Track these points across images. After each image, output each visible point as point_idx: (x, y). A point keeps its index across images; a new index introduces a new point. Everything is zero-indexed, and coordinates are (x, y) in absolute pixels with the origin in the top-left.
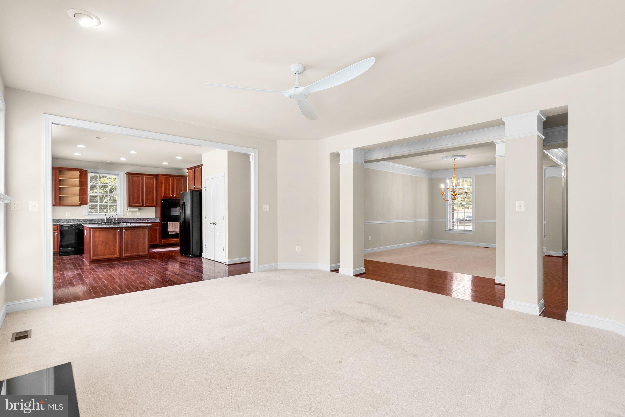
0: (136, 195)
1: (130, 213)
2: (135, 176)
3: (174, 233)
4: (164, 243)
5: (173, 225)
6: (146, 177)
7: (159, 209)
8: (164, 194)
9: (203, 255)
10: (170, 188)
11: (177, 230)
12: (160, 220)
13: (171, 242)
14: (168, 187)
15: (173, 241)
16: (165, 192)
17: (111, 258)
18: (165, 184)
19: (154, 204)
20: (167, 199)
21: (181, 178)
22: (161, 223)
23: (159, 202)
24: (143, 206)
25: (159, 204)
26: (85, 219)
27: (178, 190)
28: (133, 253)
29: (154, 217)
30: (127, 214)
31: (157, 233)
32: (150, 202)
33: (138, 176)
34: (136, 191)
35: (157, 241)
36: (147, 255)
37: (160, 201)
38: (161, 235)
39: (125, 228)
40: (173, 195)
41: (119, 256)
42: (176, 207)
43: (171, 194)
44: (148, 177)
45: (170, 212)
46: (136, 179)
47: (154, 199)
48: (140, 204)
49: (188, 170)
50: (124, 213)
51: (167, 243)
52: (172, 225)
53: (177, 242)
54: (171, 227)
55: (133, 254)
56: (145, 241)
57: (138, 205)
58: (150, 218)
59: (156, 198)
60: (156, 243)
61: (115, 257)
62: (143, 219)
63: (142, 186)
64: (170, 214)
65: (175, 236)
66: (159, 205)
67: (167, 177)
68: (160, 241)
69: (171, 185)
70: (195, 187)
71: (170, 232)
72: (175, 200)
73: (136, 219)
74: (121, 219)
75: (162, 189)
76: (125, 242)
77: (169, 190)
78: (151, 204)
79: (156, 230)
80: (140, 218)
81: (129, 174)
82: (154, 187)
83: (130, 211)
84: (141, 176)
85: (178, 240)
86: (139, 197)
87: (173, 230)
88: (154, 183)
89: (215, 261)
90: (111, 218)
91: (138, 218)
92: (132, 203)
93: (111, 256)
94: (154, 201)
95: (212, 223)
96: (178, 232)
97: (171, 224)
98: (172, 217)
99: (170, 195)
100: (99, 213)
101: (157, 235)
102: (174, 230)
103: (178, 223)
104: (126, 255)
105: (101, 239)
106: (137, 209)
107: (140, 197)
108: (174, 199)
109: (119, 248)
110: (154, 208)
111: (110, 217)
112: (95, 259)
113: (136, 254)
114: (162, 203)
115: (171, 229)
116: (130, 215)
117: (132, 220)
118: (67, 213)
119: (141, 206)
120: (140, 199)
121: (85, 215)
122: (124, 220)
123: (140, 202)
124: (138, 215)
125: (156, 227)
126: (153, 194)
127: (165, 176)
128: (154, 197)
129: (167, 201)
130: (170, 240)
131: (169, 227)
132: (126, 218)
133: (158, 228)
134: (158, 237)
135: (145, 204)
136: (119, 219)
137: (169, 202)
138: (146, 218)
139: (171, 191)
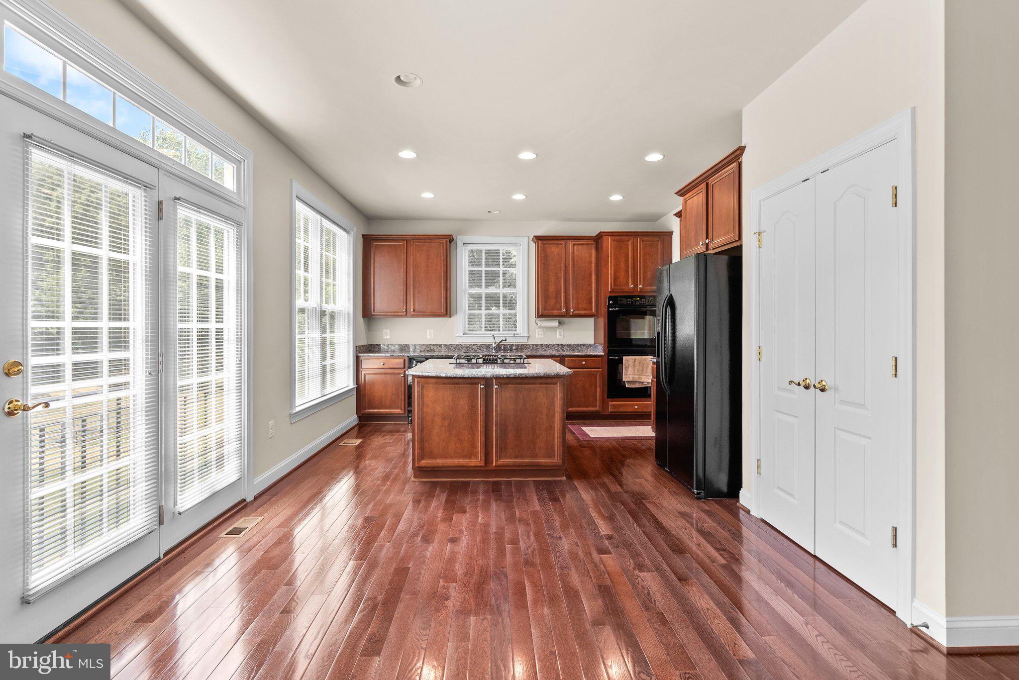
0: (552, 288)
1: (541, 332)
2: (551, 242)
3: (637, 386)
4: (613, 410)
5: (637, 363)
6: (574, 245)
7: (602, 322)
8: (615, 284)
9: (745, 497)
10: (628, 267)
11: (648, 380)
12: (604, 351)
13: (631, 410)
14: (623, 265)
15: (636, 405)
16: (616, 278)
17: (463, 467)
18: (617, 258)
19: (591, 310)
20: (621, 297)
21: (655, 238)
22: (606, 359)
23: (603, 305)
24: (567, 315)
25: (604, 310)
26: (458, 345)
27: (649, 273)
28: (521, 457)
29: (592, 342)
30: (537, 334)
31: (598, 384)
32: (583, 306)
33: (557, 242)
34: (552, 279)
35: (598, 402)
36: (560, 466)
37: (604, 302)
38: (606, 388)
39: (499, 381)
40: (636, 286)
41: (482, 464)
42: (644, 318)
43: (630, 283)
44: (578, 244)
45: (628, 329)
46: (554, 250)
47: (591, 299)
48: (560, 309)
49: (682, 195)
50: (531, 333)
51: (621, 410)
52: (634, 366)
53: (645, 410)
54: (630, 370)
55: (519, 461)
56: (554, 422)
57: (556, 312)
58: (584, 345)
59: (597, 296)
60: (595, 409)
61: (472, 465)
62: (569, 345)
63: (566, 267)
64: (629, 334)
65: (642, 393)
66: (603, 313)
67: (622, 238)
68: (604, 404)
69: (630, 260)
70: (707, 245)
71: (628, 382)
72: (641, 299)
73: (554, 345)
74: (523, 345)
75: (610, 271)
76: (499, 422)
77: (627, 271)
78: (585, 310)
79: (593, 375)
80: (562, 345)
81: (538, 239)
82: (591, 268)
83: (540, 327)
84: (563, 242)
85: (649, 405)
86: (558, 292)
87: (636, 378)
88: (591, 257)
89: (815, 557)
90: (503, 343)
91: (558, 345)
92: (544, 308)
93: (463, 462)
94: (591, 303)
95: (803, 384)
96: (648, 383)
97: (631, 363)
98: (633, 343)
99: (628, 285)
100: (483, 331)
101: (598, 390)
102: (639, 378)
103: (650, 360)
104: (501, 461)
105: (439, 409)
106: (555, 323)
107: (561, 293)
108: (638, 296)
109: (483, 439)
110: (592, 320)
111: (501, 342)
112: (425, 467)
113: (527, 461)
114: (610, 306)
115: (631, 376)
116: (543, 337)
117: (545, 348)
118: (428, 331)
119: (564, 314)
120: (561, 298)
121: (458, 335)
122: (529, 348)
123: (561, 306)
124: (558, 336)
125: (594, 367)
126: (590, 284)
127: (617, 238)
128: (592, 294)
129: (622, 300)
130: (628, 403)
131: (626, 368)
132: (533, 345)
133: (600, 370)
134: (600, 394)
135: (572, 310)
136: (519, 345)
137: (627, 304)
138: (575, 345)
139: (632, 275)
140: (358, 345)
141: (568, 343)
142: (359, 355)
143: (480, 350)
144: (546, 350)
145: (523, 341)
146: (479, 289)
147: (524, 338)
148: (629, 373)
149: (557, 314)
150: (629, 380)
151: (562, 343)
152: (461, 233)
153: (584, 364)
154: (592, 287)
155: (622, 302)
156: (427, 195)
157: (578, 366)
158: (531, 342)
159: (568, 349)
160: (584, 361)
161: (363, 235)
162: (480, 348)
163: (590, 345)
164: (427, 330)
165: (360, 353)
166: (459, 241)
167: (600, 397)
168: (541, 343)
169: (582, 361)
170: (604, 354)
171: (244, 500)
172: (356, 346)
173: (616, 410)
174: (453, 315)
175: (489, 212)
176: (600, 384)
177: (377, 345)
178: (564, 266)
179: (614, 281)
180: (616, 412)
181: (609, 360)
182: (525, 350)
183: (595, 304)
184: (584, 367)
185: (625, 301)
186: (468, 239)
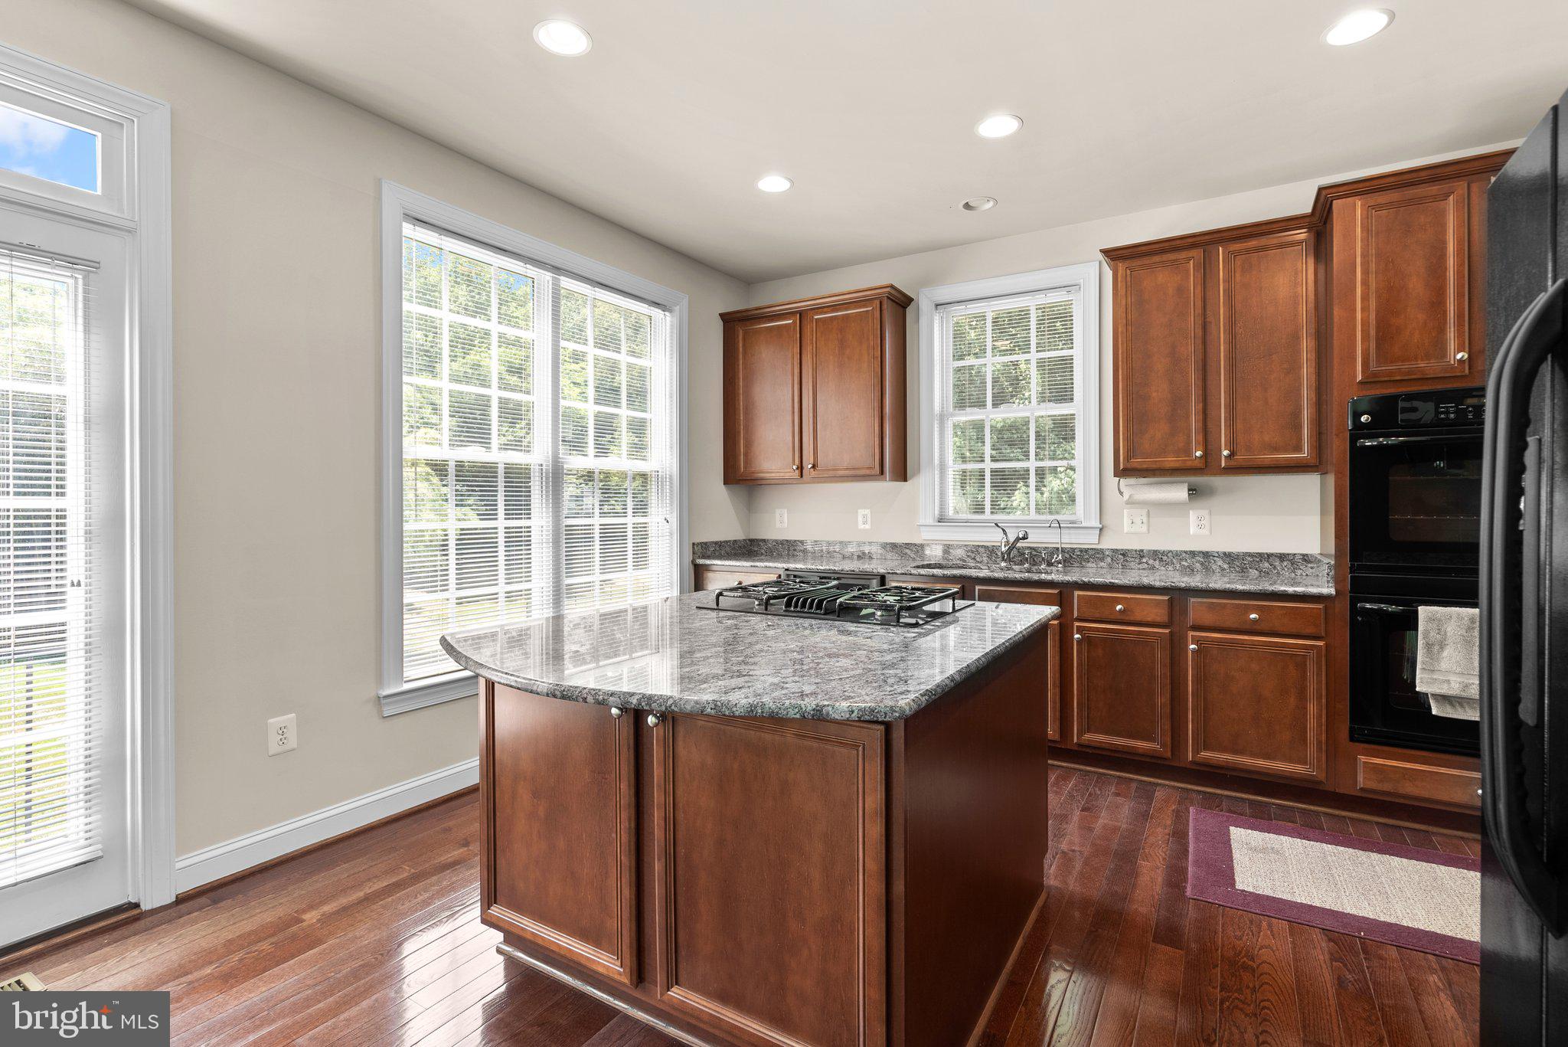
0: (1159, 392)
1: (1140, 515)
2: (1162, 260)
4: (1376, 785)
6: (1237, 254)
8: (1380, 357)
10: (1440, 291)
12: (1337, 581)
14: (1417, 285)
16: (1386, 337)
17: (581, 965)
18: (1387, 266)
19: (1299, 445)
20: (1410, 397)
22: (1343, 607)
23: (1338, 433)
24: (1208, 465)
25: (1339, 448)
29: (1315, 550)
30: (1126, 521)
31: (1311, 690)
32: (1267, 438)
33: (1173, 257)
34: (1161, 363)
35: (1313, 749)
37: (1343, 419)
38: (1344, 706)
43: (1452, 345)
44: (1250, 250)
46: (1166, 280)
47: (1296, 415)
48: (1188, 452)
50: (1108, 518)
57: (1171, 461)
58: (1282, 557)
59: (1317, 404)
60: (1302, 769)
61: (601, 968)
62: (1228, 557)
63: (1206, 324)
66: (1336, 458)
67: (1416, 191)
68: (1337, 758)
73: (1177, 554)
74: (1086, 550)
75: (1363, 315)
77: (1437, 305)
79: (1291, 657)
80: (1206, 555)
81: (1114, 255)
82: (1296, 318)
83: (1131, 503)
84: (1196, 253)
86: (1179, 402)
88: (1298, 282)
91: (1193, 554)
92: (1135, 451)
93: (580, 949)
94: (1298, 427)
99: (1442, 352)
100: (986, 515)
101: (1312, 708)
106: (1178, 492)
107: (1188, 404)
114: (1359, 430)
115: (1452, 678)
116: (1144, 528)
117: (1151, 562)
118: (861, 512)
119: (1201, 465)
120: (1188, 417)
121: (922, 522)
122: (1102, 560)
123: (1189, 443)
124: (1193, 529)
125: (1294, 631)
126: (1294, 368)
127: (1393, 196)
128: (1299, 396)
129: (1414, 410)
130: (1443, 770)
131: (1429, 646)
132: (1115, 551)
133: (1321, 643)
134: (1319, 725)
135: (1226, 453)
136: (1073, 550)
137: (1437, 423)
138: (1250, 555)
139: (1460, 316)
140: (697, 540)
141: (1227, 550)
142: (701, 561)
143: (974, 559)
144: (1153, 568)
145: (1087, 540)
146: (976, 410)
147: (1090, 531)
148: (1444, 665)
149: (1177, 465)
150: (1444, 690)
151: (1205, 549)
152: (929, 280)
153: (1255, 621)
154: (1299, 378)
155: (1413, 416)
156: (774, 184)
157: (1235, 626)
158: (1109, 543)
159: (1226, 566)
160: (1256, 609)
161: (721, 315)
162: (973, 555)
163: (1306, 558)
164: (859, 511)
165: (699, 557)
166: (924, 302)
167: (1319, 734)
168: (1138, 548)
169: (1250, 609)
170: (1332, 591)
171: (137, 905)
172: (693, 544)
173: (1387, 787)
174: (914, 475)
175: (967, 206)
176: (1319, 690)
177: (764, 541)
178: (1200, 322)
179: (1378, 347)
180: (1389, 794)
181: (1354, 611)
182: (1089, 565)
183: (1310, 430)
184: (1258, 627)
185: (1426, 411)
186: (944, 293)
